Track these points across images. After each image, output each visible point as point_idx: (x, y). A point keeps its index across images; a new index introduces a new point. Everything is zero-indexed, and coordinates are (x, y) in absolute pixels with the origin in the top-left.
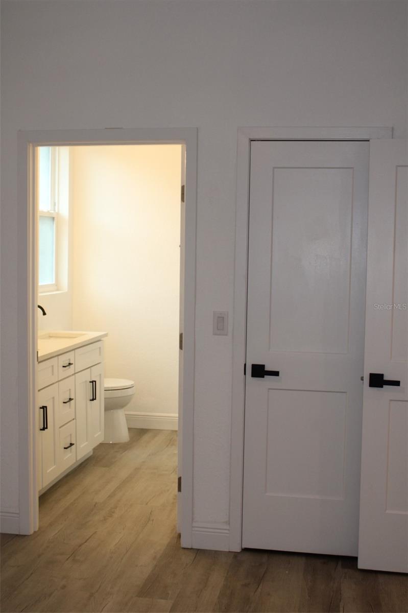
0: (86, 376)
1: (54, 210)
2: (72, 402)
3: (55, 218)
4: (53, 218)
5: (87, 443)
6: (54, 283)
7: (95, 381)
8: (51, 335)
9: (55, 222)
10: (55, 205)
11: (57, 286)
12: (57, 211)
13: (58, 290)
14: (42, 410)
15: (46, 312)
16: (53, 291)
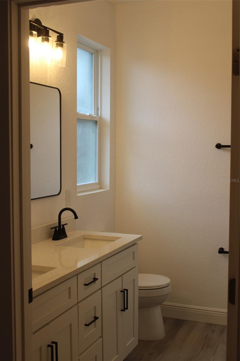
0: (117, 286)
1: (98, 115)
2: (98, 321)
3: (98, 123)
4: (96, 122)
5: (117, 356)
6: (97, 181)
7: (127, 290)
8: (86, 237)
9: (97, 126)
10: (98, 110)
11: (100, 184)
12: (100, 115)
13: (101, 188)
14: (50, 348)
15: (78, 215)
16: (96, 189)
